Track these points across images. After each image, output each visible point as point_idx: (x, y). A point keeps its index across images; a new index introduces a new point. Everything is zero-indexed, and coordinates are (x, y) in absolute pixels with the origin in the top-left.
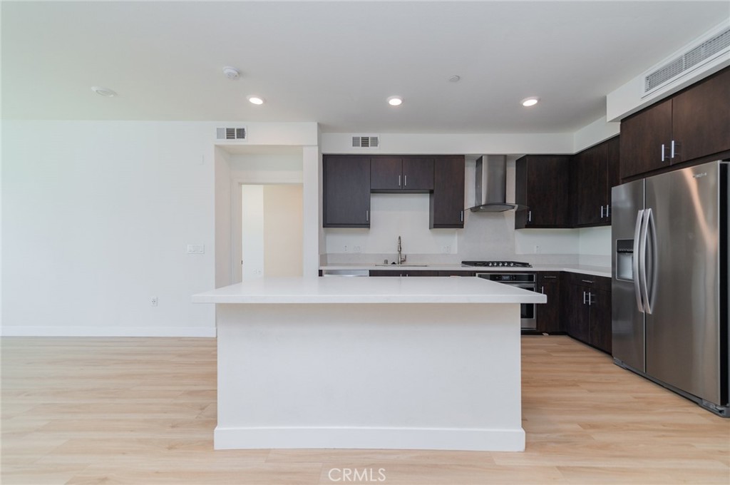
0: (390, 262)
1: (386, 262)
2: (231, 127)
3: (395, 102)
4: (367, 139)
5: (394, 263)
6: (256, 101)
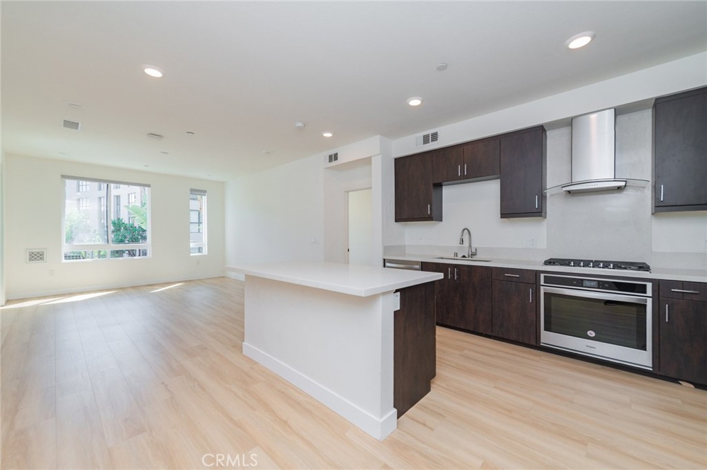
0: (460, 256)
1: (456, 254)
2: (330, 154)
3: (415, 102)
4: (428, 136)
5: (464, 256)
6: (328, 135)
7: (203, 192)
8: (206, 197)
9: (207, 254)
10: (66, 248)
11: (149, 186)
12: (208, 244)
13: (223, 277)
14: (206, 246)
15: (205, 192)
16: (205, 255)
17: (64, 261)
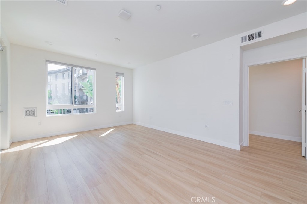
7: (122, 74)
8: (123, 77)
9: (124, 111)
10: (48, 107)
11: (95, 69)
12: (125, 105)
13: (132, 124)
14: (124, 106)
15: (124, 74)
16: (123, 112)
17: (48, 115)
